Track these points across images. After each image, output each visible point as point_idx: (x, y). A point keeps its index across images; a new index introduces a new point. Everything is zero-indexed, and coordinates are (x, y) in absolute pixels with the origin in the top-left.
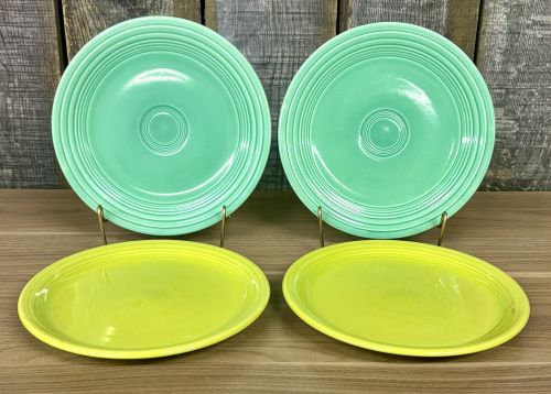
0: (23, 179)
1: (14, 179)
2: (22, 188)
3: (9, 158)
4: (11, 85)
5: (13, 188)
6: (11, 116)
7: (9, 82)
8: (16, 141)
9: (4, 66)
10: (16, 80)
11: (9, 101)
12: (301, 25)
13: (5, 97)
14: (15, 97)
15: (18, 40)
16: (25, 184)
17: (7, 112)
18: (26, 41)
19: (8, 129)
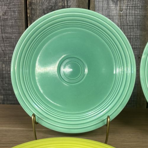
0: (7, 100)
1: (4, 100)
2: (7, 104)
3: (2, 91)
4: (5, 59)
5: (3, 104)
6: (4, 72)
7: (5, 57)
8: (6, 83)
9: (3, 51)
10: (7, 57)
11: (4, 66)
12: (133, 31)
13: (2, 64)
14: (6, 64)
15: (9, 39)
16: (9, 102)
17: (3, 71)
18: (12, 40)
19: (3, 78)
